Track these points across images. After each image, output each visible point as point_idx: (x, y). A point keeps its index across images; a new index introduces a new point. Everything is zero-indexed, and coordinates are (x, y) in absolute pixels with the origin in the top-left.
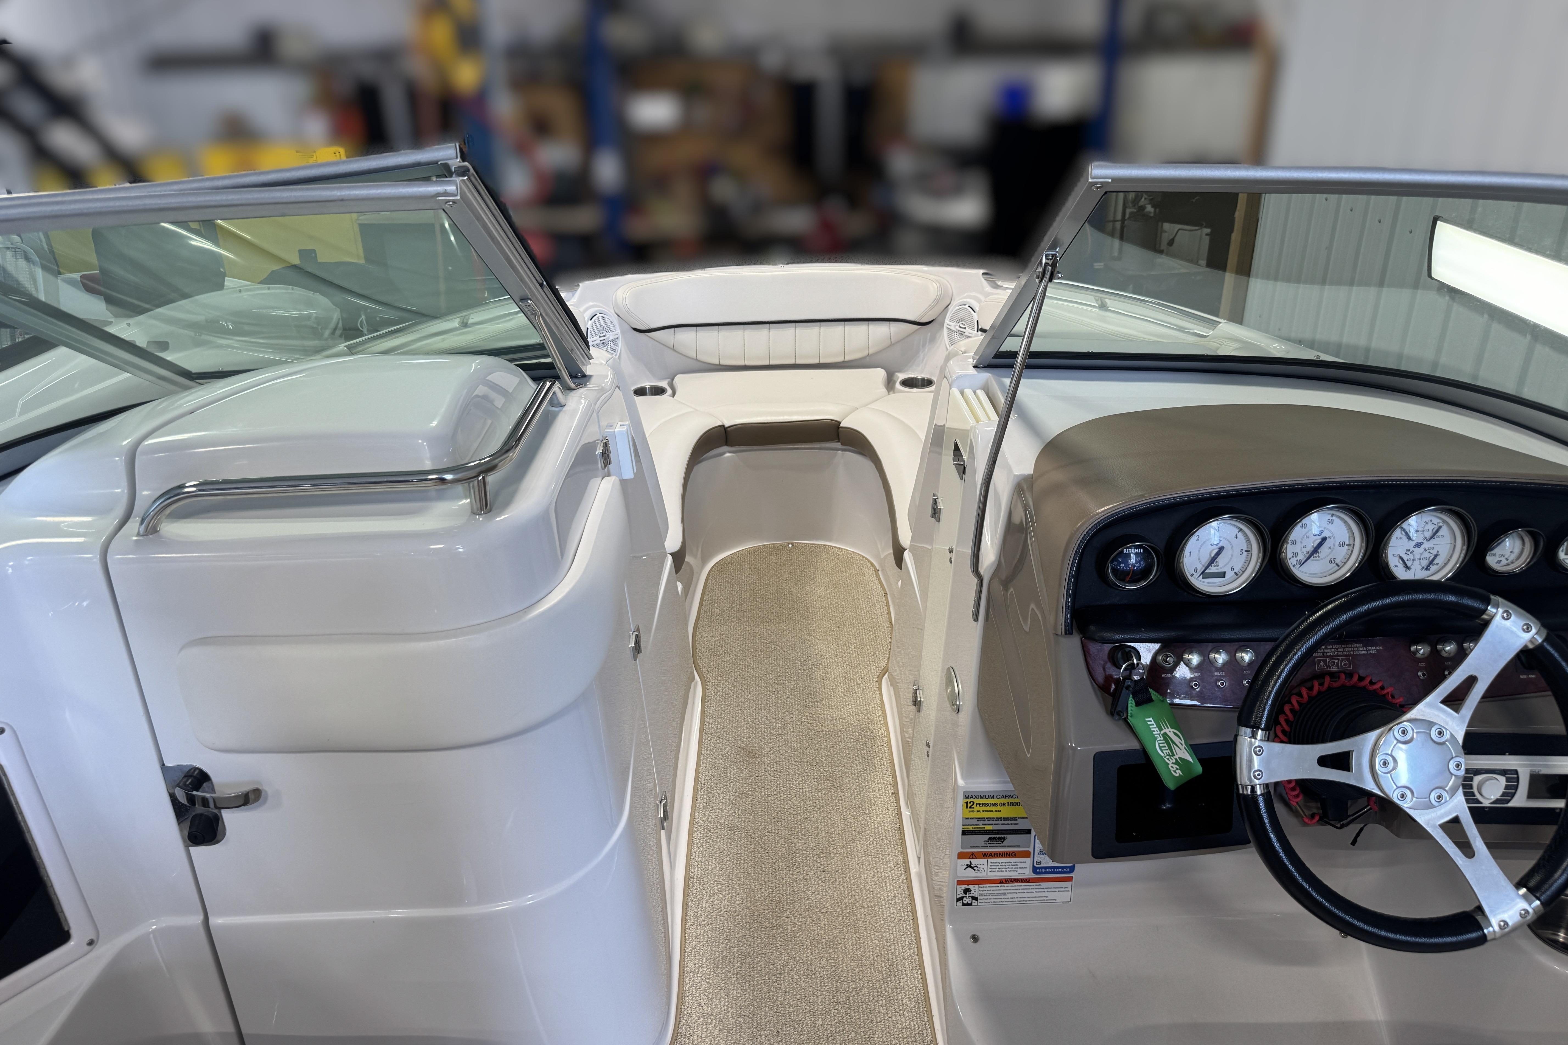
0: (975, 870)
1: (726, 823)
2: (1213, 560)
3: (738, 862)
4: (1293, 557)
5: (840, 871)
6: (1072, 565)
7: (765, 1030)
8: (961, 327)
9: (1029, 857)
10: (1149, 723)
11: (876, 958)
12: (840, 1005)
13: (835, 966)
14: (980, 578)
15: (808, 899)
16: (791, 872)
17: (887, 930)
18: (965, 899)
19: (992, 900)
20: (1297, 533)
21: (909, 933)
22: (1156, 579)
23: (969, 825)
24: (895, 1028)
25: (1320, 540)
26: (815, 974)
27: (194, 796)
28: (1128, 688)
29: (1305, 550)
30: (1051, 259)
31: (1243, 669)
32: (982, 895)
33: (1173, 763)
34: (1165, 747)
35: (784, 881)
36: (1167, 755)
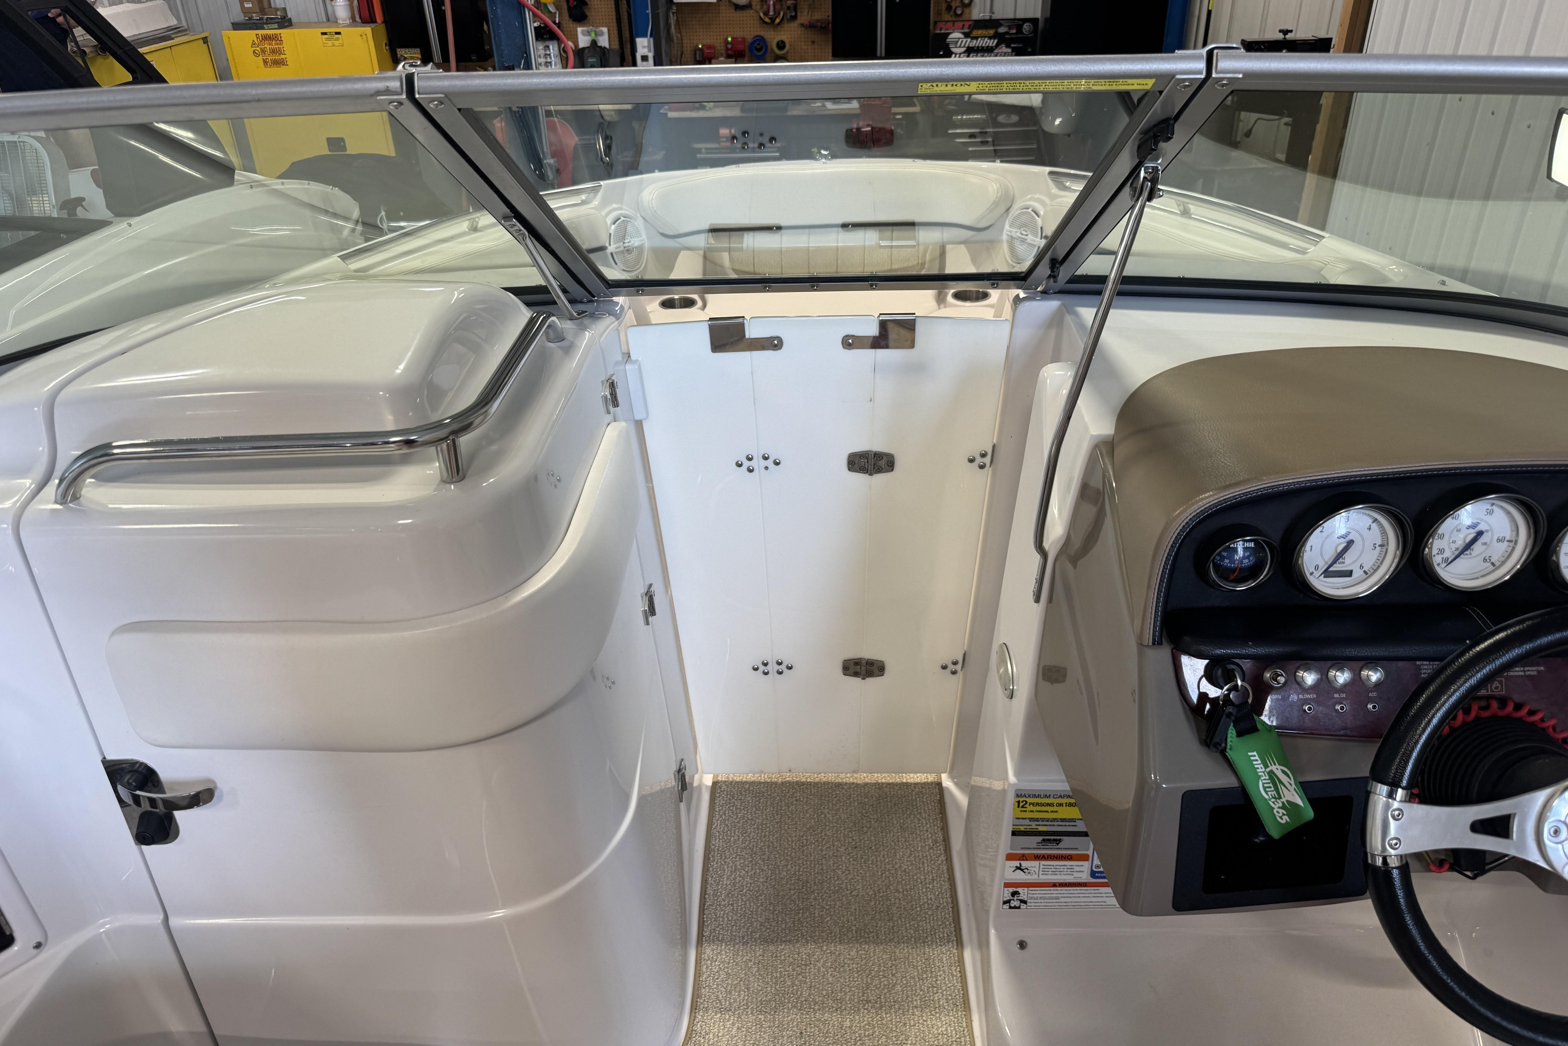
0: (1025, 872)
1: (751, 789)
2: (1340, 555)
3: (763, 834)
4: (1438, 554)
5: (873, 848)
6: (1165, 563)
7: (788, 1030)
8: (1022, 234)
9: (1087, 860)
10: (1252, 758)
11: (910, 951)
12: (870, 1004)
13: (865, 958)
14: (1043, 553)
15: (838, 879)
16: (820, 847)
17: (924, 919)
18: (1012, 902)
19: (1043, 904)
20: (1447, 526)
21: (947, 923)
22: (1268, 579)
23: (1020, 825)
24: (930, 1033)
25: (1474, 535)
26: (843, 966)
27: (139, 796)
28: (1229, 715)
29: (1454, 546)
30: (1150, 173)
31: (1369, 690)
32: (1031, 898)
33: (1279, 808)
34: (1270, 787)
35: (812, 858)
36: (1273, 798)
